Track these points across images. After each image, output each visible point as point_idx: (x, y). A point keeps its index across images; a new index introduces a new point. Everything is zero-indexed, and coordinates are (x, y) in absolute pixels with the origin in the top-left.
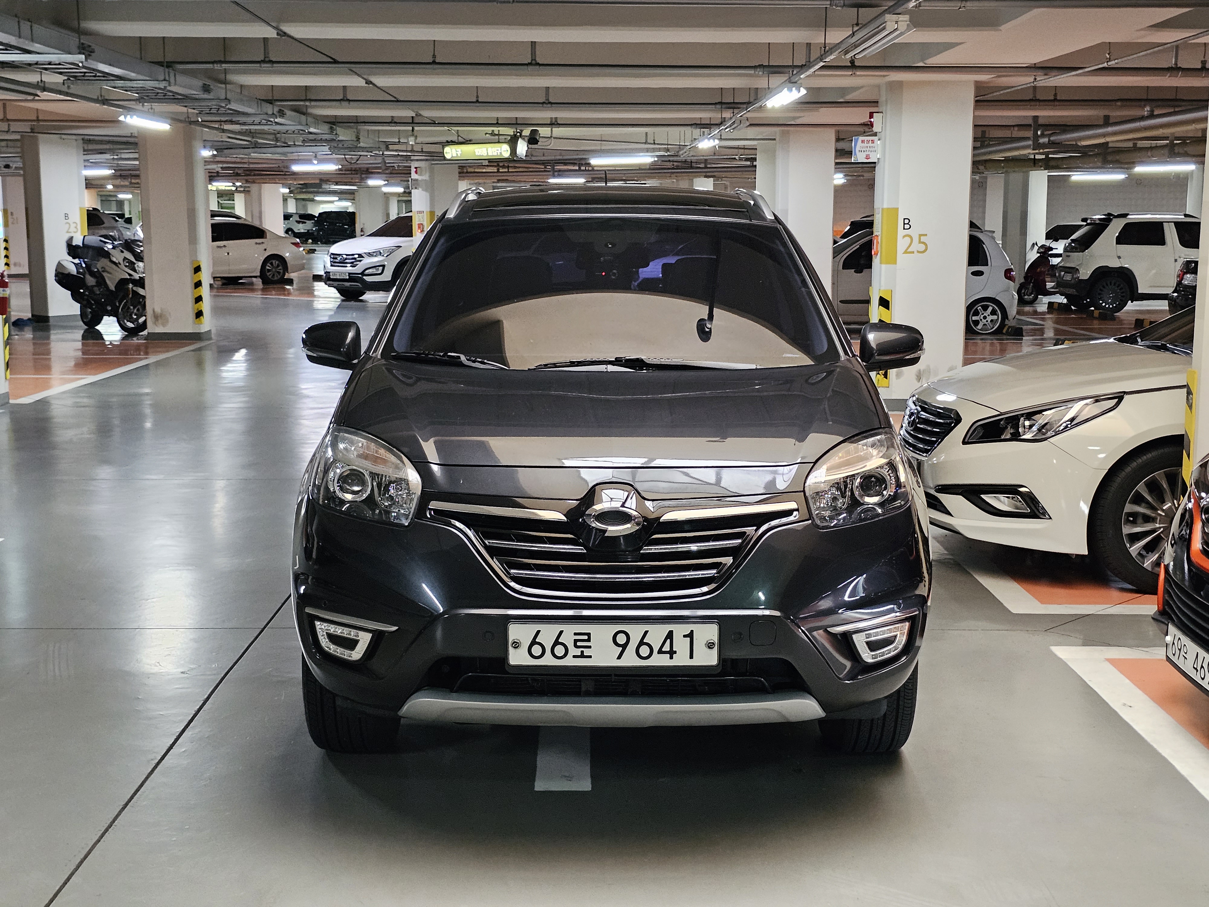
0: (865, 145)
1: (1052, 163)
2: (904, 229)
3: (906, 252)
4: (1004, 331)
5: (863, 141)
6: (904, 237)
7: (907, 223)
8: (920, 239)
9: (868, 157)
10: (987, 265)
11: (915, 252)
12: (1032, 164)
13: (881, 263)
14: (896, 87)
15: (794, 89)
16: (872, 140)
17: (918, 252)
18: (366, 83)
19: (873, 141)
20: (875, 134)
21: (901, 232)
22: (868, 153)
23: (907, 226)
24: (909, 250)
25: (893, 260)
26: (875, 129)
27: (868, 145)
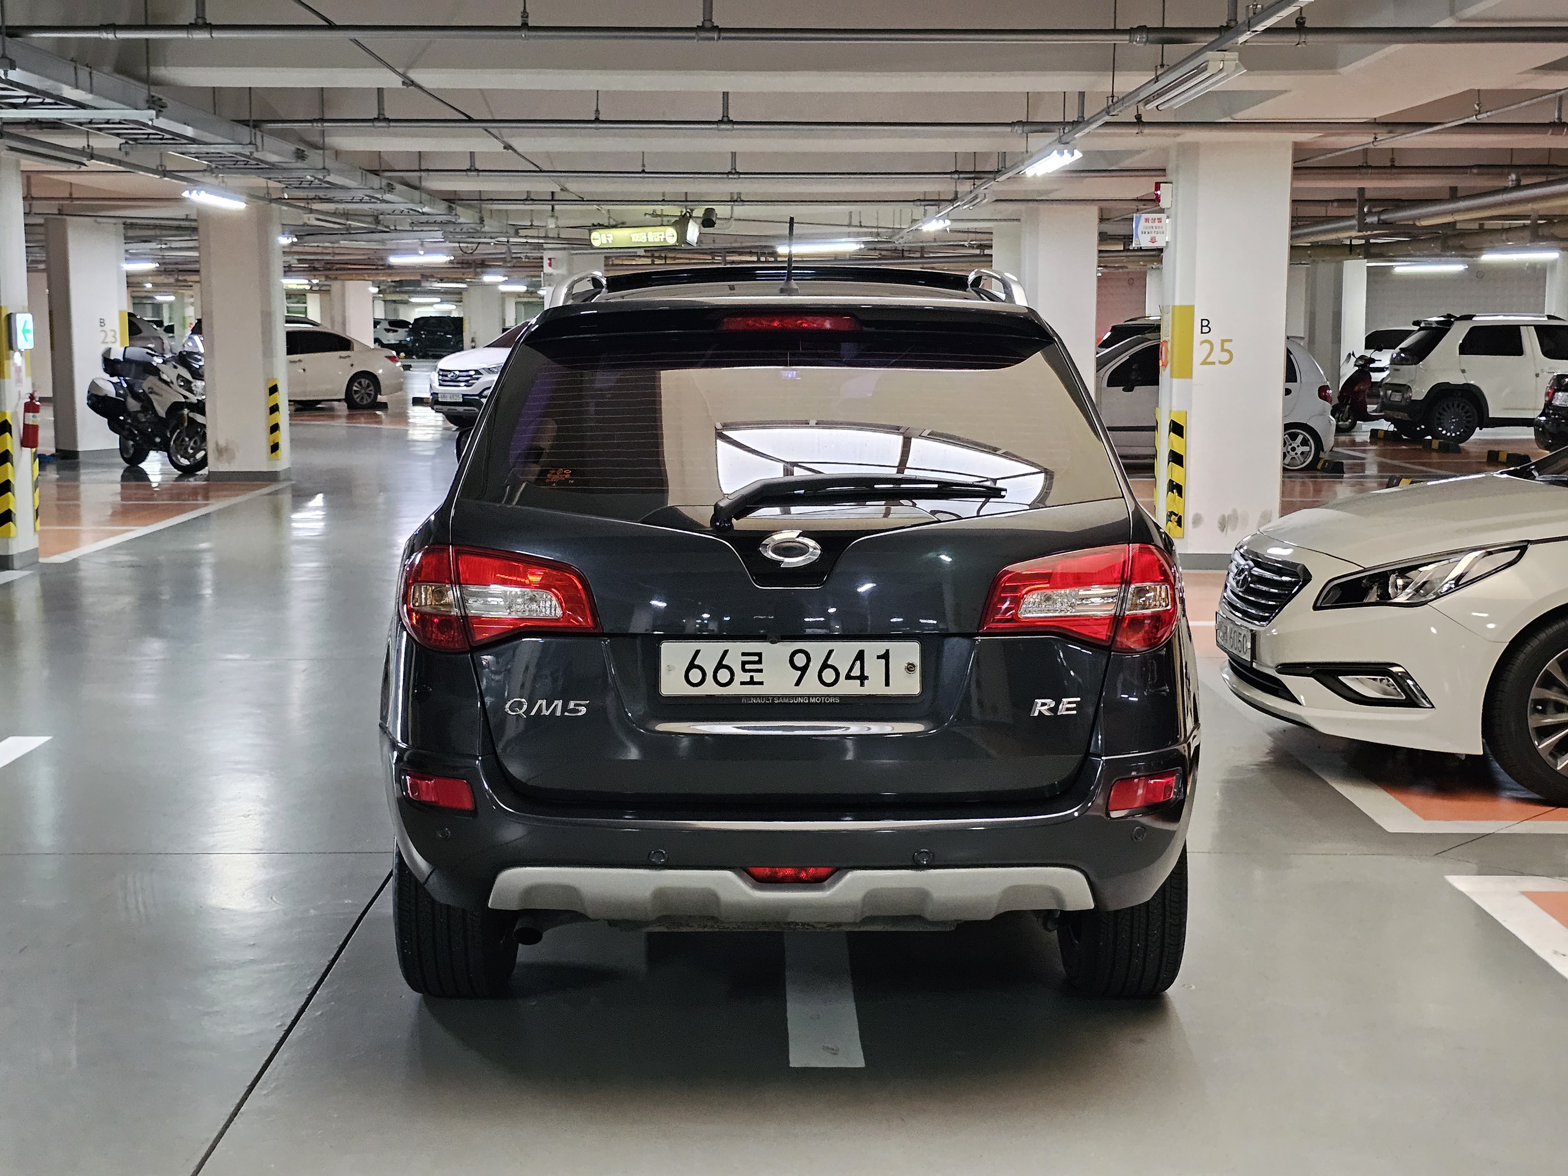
0: (1150, 224)
1: (1373, 250)
2: (1202, 333)
3: (1204, 363)
4: (1319, 466)
5: (1147, 220)
6: (1202, 343)
7: (1206, 325)
8: (1222, 346)
9: (1153, 240)
10: (1296, 381)
11: (1217, 363)
12: (1348, 252)
13: (1172, 377)
14: (1190, 151)
15: (1066, 151)
16: (1158, 219)
17: (1220, 362)
18: (505, 148)
19: (1160, 220)
20: (1162, 211)
21: (1198, 337)
22: (1153, 235)
23: (1206, 330)
24: (1209, 360)
25: (1186, 372)
26: (1163, 204)
27: (1154, 225)
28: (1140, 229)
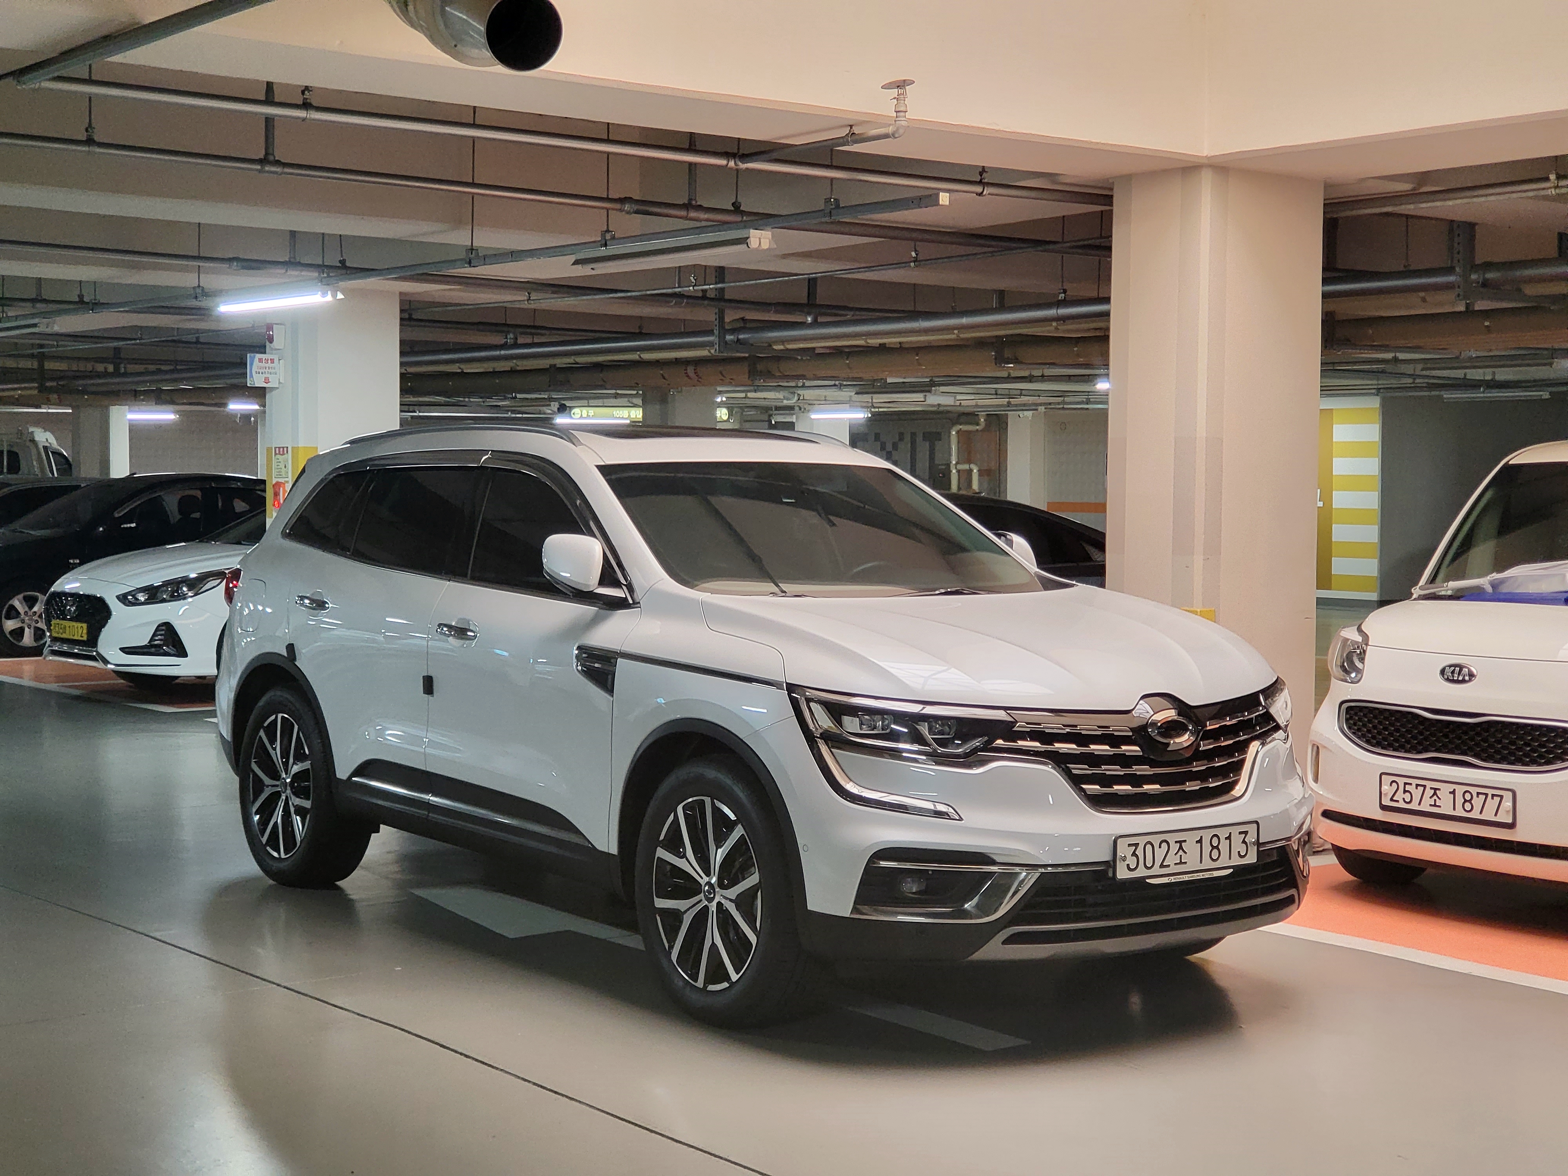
0: (263, 365)
5: (260, 360)
9: (267, 381)
15: (329, 292)
16: (270, 360)
20: (276, 352)
22: (267, 375)
26: (276, 345)
27: (267, 365)
28: (254, 369)
